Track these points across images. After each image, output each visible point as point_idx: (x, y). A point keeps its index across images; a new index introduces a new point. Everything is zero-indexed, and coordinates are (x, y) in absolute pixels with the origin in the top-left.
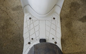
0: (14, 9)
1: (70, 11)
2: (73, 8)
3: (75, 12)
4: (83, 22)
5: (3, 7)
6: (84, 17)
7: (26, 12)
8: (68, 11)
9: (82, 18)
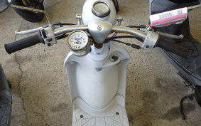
0: (54, 110)
1: (144, 105)
2: (147, 99)
3: (152, 105)
4: (170, 120)
5: (36, 108)
6: (168, 112)
7: (75, 108)
8: (141, 104)
9: (166, 114)
